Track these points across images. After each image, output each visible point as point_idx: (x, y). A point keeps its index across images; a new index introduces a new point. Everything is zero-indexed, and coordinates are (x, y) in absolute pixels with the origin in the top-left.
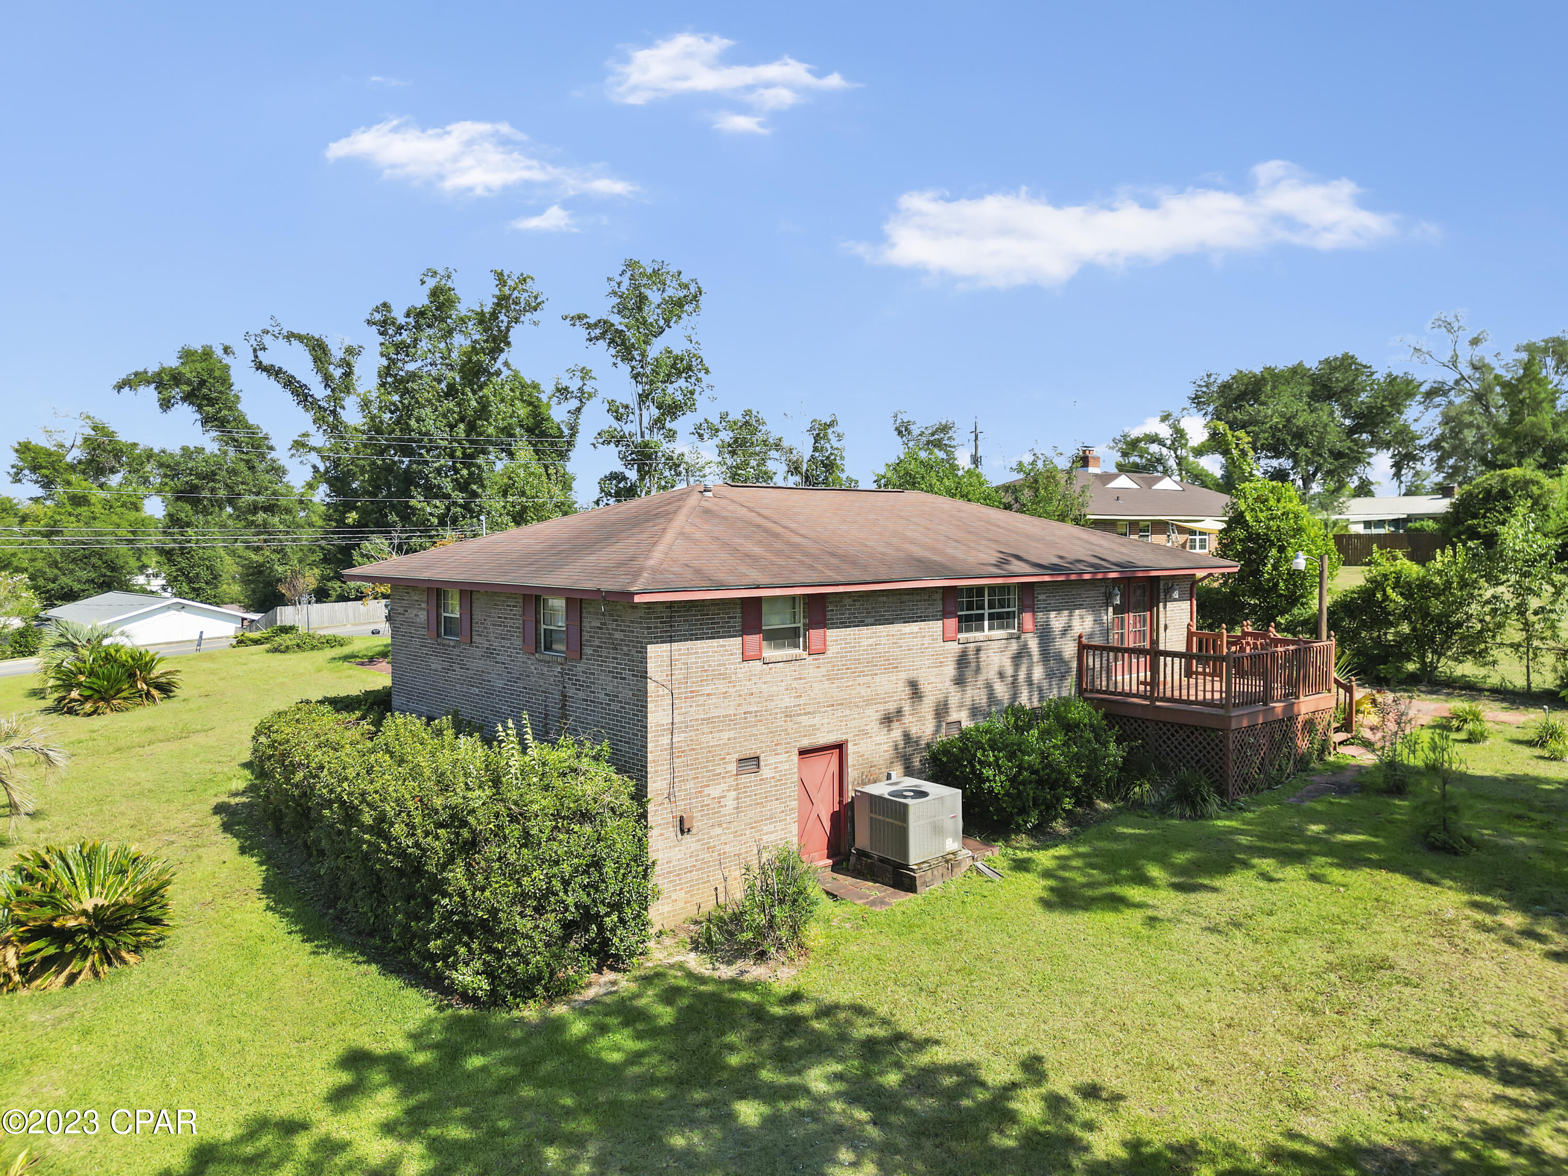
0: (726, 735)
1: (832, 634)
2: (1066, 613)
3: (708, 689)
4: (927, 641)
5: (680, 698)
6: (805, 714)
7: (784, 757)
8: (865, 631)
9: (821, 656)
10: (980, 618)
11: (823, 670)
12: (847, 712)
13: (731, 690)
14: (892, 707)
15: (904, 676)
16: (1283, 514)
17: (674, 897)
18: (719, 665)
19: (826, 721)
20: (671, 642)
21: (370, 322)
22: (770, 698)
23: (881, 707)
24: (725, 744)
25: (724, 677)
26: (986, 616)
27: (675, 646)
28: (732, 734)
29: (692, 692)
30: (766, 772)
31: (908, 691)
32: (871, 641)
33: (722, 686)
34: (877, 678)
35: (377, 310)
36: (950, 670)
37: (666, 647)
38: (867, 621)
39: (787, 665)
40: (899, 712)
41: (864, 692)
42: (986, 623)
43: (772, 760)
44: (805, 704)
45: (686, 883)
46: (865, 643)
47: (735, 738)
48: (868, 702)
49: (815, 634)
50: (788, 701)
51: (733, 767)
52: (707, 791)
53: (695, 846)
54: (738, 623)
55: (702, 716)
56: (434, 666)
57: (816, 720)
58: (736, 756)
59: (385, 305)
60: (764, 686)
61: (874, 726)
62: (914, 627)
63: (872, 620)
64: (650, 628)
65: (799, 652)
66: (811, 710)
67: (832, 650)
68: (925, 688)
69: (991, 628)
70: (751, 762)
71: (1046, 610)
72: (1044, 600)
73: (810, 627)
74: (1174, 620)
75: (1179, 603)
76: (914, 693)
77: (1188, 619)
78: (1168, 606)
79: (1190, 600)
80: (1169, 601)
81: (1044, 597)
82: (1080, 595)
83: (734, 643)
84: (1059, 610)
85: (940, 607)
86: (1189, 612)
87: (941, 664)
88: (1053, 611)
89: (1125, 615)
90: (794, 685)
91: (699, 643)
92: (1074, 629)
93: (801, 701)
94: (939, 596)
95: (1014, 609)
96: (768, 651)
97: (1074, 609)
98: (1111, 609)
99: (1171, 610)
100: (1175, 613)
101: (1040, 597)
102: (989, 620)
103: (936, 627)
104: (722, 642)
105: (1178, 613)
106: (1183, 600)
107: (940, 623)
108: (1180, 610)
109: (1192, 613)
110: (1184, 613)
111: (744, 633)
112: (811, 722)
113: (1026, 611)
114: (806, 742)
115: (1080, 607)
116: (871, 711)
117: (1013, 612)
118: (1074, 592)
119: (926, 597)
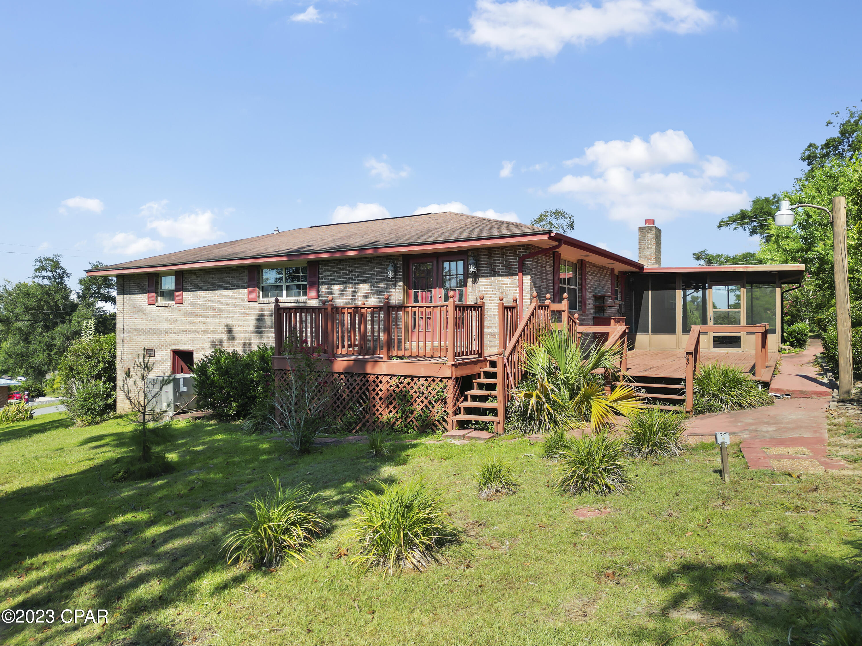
1: (186, 294)
3: (136, 316)
5: (126, 319)
6: (174, 333)
7: (164, 352)
8: (203, 293)
9: (181, 305)
10: (281, 288)
11: (182, 312)
12: (193, 336)
13: (143, 318)
14: (218, 339)
15: (223, 321)
18: (140, 306)
19: (183, 338)
20: (123, 294)
22: (158, 324)
23: (210, 336)
25: (142, 311)
26: (285, 287)
27: (125, 296)
28: (144, 337)
29: (130, 317)
30: (157, 357)
33: (140, 315)
34: (209, 320)
36: (253, 318)
37: (122, 297)
38: (204, 288)
39: (166, 308)
40: (221, 340)
41: (202, 326)
42: (284, 292)
43: (159, 353)
44: (174, 329)
46: (203, 299)
47: (144, 340)
48: (204, 332)
49: (177, 294)
50: (165, 326)
51: (144, 352)
54: (146, 287)
55: (133, 328)
57: (179, 337)
58: (146, 348)
60: (156, 318)
61: (206, 346)
62: (230, 292)
63: (206, 288)
65: (172, 303)
66: (176, 332)
67: (186, 302)
69: (287, 296)
70: (151, 352)
71: (330, 283)
72: (328, 276)
73: (177, 290)
74: (491, 294)
75: (500, 278)
76: (230, 330)
77: (514, 293)
78: (482, 281)
79: (517, 275)
80: (483, 276)
81: (328, 274)
82: (364, 271)
83: (145, 297)
84: (343, 284)
85: (246, 280)
86: (516, 287)
87: (247, 315)
88: (336, 284)
89: (433, 290)
90: (169, 318)
91: (133, 296)
92: (358, 299)
93: (172, 327)
94: (246, 274)
95: (306, 283)
96: (161, 301)
97: (359, 283)
98: (400, 283)
99: (487, 285)
100: (492, 288)
101: (324, 274)
102: (287, 290)
103: (244, 292)
104: (141, 295)
105: (498, 288)
106: (507, 275)
107: (246, 290)
108: (502, 284)
109: (521, 287)
110: (508, 287)
111: (149, 292)
112: (176, 337)
113: (311, 284)
114: (174, 347)
115: (364, 281)
116: (205, 337)
117: (306, 285)
118: (358, 270)
119: (238, 275)
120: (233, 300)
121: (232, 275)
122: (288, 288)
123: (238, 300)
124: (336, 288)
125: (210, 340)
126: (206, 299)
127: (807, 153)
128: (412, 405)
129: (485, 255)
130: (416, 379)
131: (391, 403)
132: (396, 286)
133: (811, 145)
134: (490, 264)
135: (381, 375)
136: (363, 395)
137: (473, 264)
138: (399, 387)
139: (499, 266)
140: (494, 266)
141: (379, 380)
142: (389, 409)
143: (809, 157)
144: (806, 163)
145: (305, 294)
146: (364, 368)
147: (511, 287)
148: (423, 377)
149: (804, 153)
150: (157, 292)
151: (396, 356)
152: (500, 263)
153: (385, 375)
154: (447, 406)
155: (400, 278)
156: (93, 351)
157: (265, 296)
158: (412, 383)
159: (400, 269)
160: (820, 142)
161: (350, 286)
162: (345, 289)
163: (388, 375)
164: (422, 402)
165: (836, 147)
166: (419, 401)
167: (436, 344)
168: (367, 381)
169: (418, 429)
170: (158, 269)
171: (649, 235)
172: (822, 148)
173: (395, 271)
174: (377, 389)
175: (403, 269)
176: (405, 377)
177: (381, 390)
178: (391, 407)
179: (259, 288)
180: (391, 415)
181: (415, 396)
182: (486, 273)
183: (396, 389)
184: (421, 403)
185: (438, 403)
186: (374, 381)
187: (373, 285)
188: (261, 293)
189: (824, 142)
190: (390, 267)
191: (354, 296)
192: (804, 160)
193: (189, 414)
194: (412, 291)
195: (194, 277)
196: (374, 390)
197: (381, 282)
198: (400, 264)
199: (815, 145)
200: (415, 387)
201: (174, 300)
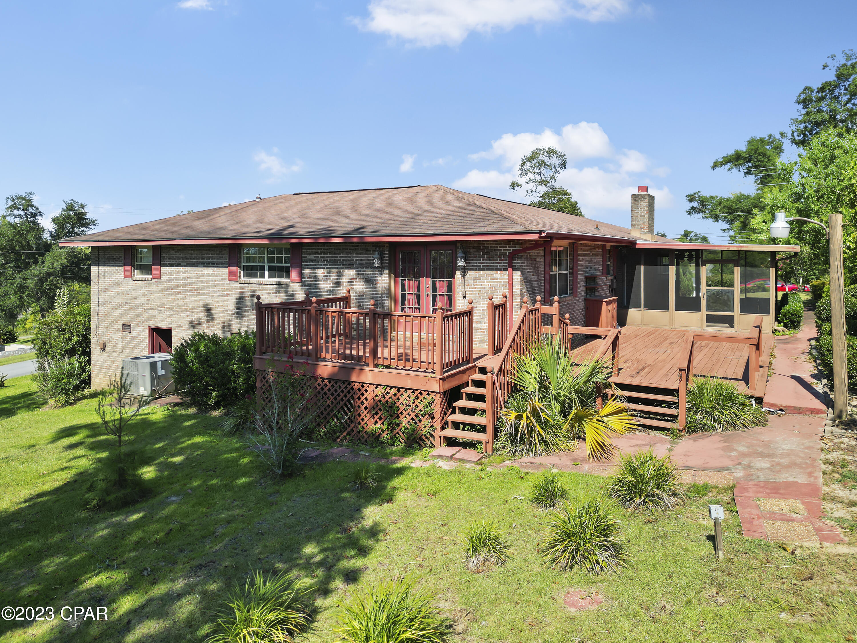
0: (118, 312)
1: (164, 270)
3: (111, 289)
5: (102, 291)
6: (151, 309)
7: (141, 328)
8: (181, 270)
9: (159, 281)
10: (262, 269)
11: (160, 288)
12: (172, 313)
13: (120, 291)
15: (202, 302)
17: (99, 377)
18: (116, 278)
19: (161, 315)
20: (98, 266)
22: (136, 298)
24: (118, 316)
25: (118, 284)
26: (266, 268)
27: (100, 268)
28: (120, 311)
29: (106, 289)
30: (134, 333)
33: (116, 288)
34: (187, 297)
37: (97, 268)
38: (183, 264)
39: (143, 283)
40: (200, 321)
41: (181, 304)
42: (266, 273)
43: (137, 328)
44: (151, 304)
45: (104, 373)
46: (181, 276)
47: (121, 314)
48: (183, 310)
49: (154, 268)
50: (142, 301)
51: (121, 327)
52: (111, 335)
53: (107, 358)
54: (123, 260)
55: (109, 301)
57: (156, 313)
58: (122, 322)
60: (133, 292)
61: (186, 324)
62: (210, 270)
63: (185, 264)
65: (150, 277)
66: (154, 308)
67: (164, 278)
68: (215, 313)
69: (270, 277)
70: (126, 327)
71: (315, 267)
72: (312, 260)
73: (154, 265)
74: (481, 288)
75: (490, 272)
76: (208, 310)
77: (504, 289)
78: (471, 274)
79: (507, 270)
80: (472, 270)
81: (312, 257)
82: (350, 257)
83: (121, 269)
84: (327, 268)
85: (227, 259)
86: (506, 282)
87: (227, 295)
88: (320, 268)
89: (420, 279)
90: (146, 293)
91: (108, 268)
92: (343, 284)
93: (149, 302)
94: (226, 252)
95: (289, 265)
96: (138, 275)
97: (344, 269)
98: (386, 272)
99: (475, 279)
100: (482, 282)
101: (308, 257)
102: (269, 271)
103: (224, 271)
104: (116, 268)
105: (487, 282)
106: (497, 270)
107: (226, 269)
108: (491, 279)
109: (511, 283)
110: (498, 282)
111: (125, 265)
112: (154, 314)
113: (294, 266)
114: (152, 324)
115: (350, 267)
116: (184, 315)
117: (289, 267)
118: (343, 254)
119: (218, 253)
120: (213, 279)
121: (212, 252)
122: (270, 269)
123: (218, 279)
124: (320, 272)
125: (189, 319)
126: (184, 276)
127: (803, 96)
128: (398, 417)
129: (474, 247)
130: (402, 391)
131: (377, 413)
132: (382, 274)
133: (806, 89)
134: (479, 257)
135: (366, 384)
136: (347, 403)
137: (462, 257)
138: (385, 398)
139: (488, 260)
140: (483, 260)
141: (364, 388)
142: (375, 420)
143: (804, 101)
144: (801, 106)
145: (288, 276)
146: (349, 375)
147: (500, 282)
148: (410, 389)
149: (800, 96)
150: (133, 266)
151: (382, 365)
152: (490, 257)
153: (370, 384)
154: (434, 421)
155: (386, 266)
156: (66, 324)
157: (247, 275)
158: (398, 395)
159: (387, 256)
160: (816, 85)
161: (335, 271)
162: (329, 273)
163: (373, 384)
164: (409, 414)
165: (832, 91)
166: (405, 413)
167: (424, 335)
168: (352, 389)
169: (405, 442)
170: (135, 244)
171: (642, 203)
172: (818, 92)
173: (381, 259)
174: (363, 398)
175: (390, 257)
176: (392, 387)
177: (366, 399)
178: (376, 418)
179: (240, 267)
180: (377, 426)
181: (402, 408)
182: (475, 266)
183: (382, 399)
184: (407, 416)
185: (426, 417)
186: (359, 390)
187: (358, 271)
188: (242, 272)
189: (820, 86)
190: (376, 255)
191: (338, 283)
192: (799, 103)
193: (167, 399)
194: (399, 279)
195: (172, 252)
196: (359, 398)
197: (368, 268)
198: (386, 251)
199: (810, 88)
200: (402, 399)
201: (151, 274)
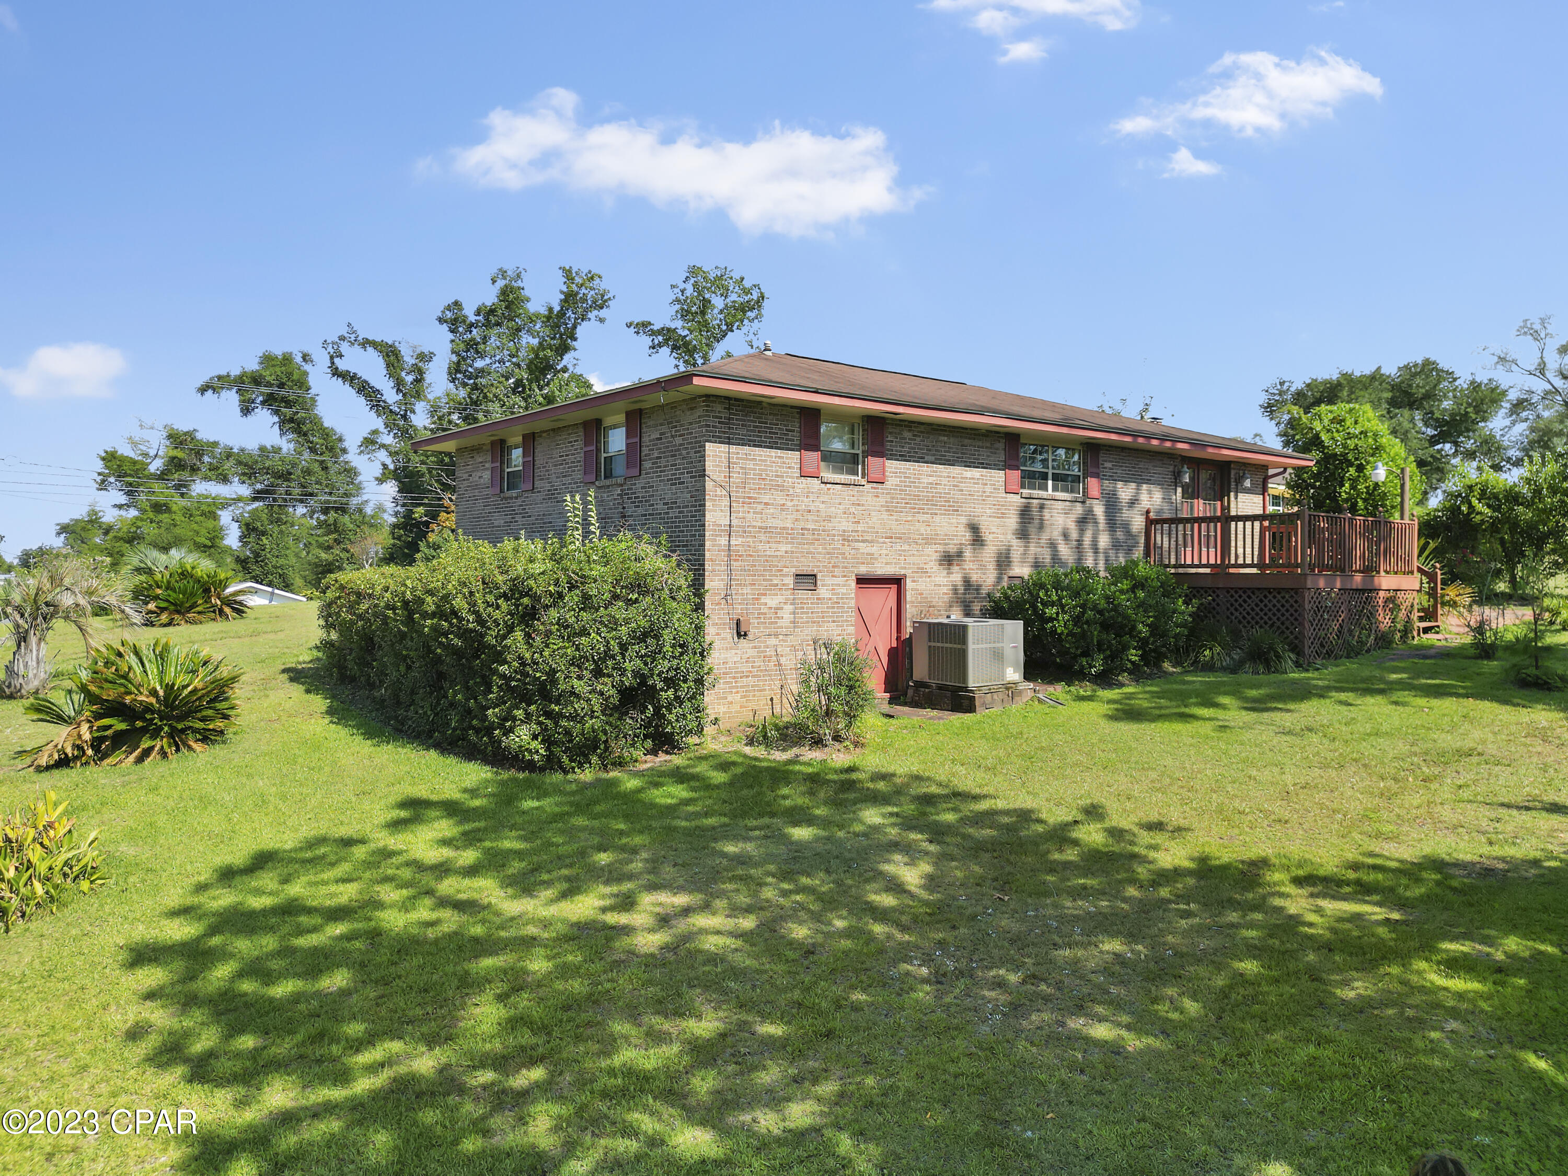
0: (783, 548)
1: (892, 466)
2: (1133, 485)
3: (765, 498)
4: (988, 489)
5: (738, 502)
6: (863, 541)
7: (840, 580)
8: (925, 468)
9: (879, 486)
10: (1044, 477)
11: (882, 500)
12: (906, 547)
13: (789, 504)
14: (952, 549)
15: (964, 520)
16: (1361, 433)
17: (730, 698)
18: (777, 476)
19: (884, 552)
20: (729, 443)
21: (441, 320)
22: (829, 519)
23: (941, 548)
24: (782, 556)
25: (781, 488)
26: (1050, 476)
27: (733, 448)
28: (789, 547)
29: (749, 498)
30: (823, 592)
31: (968, 535)
32: (931, 479)
33: (780, 498)
34: (937, 519)
35: (448, 308)
36: (1013, 521)
37: (724, 448)
38: (927, 458)
39: (845, 488)
40: (960, 554)
41: (924, 529)
42: (1050, 483)
43: (830, 581)
44: (863, 532)
45: (742, 687)
46: (925, 480)
47: (792, 552)
48: (928, 541)
49: (873, 462)
50: (845, 525)
51: (790, 581)
52: (763, 600)
53: (751, 652)
54: (796, 437)
55: (759, 524)
56: (496, 523)
57: (874, 550)
58: (793, 570)
59: (456, 303)
60: (822, 506)
61: (933, 566)
62: (976, 473)
63: (932, 458)
64: (708, 426)
65: (858, 478)
66: (869, 538)
67: (891, 482)
68: (988, 537)
69: (1055, 489)
70: (807, 580)
71: (1113, 479)
72: (1109, 468)
73: (869, 454)
76: (975, 531)
78: (1240, 497)
79: (1262, 495)
80: (1241, 492)
81: (1110, 465)
83: (795, 457)
84: (1125, 481)
85: (1004, 455)
86: (1261, 507)
87: (1002, 515)
88: (1119, 481)
90: (853, 510)
91: (758, 450)
92: (1141, 503)
93: (859, 527)
95: (1079, 473)
96: (826, 472)
97: (1141, 483)
98: (1180, 490)
99: (1242, 502)
100: (1247, 505)
101: (1106, 464)
102: (1053, 480)
103: (1000, 476)
104: (784, 453)
105: (1250, 506)
106: (1256, 494)
107: (1002, 473)
108: (1252, 503)
110: (1256, 507)
111: (805, 448)
112: (869, 550)
113: (1093, 476)
114: (863, 570)
115: (1147, 482)
116: (928, 550)
117: (1078, 476)
119: (988, 445)
120: (979, 487)
121: (980, 443)
122: (1055, 477)
124: (1118, 486)
125: (935, 556)
132: (1176, 493)
145: (1076, 489)
152: (1251, 481)
155: (1179, 483)
173: (1175, 474)
182: (1241, 489)
195: (907, 434)
201: (863, 473)
